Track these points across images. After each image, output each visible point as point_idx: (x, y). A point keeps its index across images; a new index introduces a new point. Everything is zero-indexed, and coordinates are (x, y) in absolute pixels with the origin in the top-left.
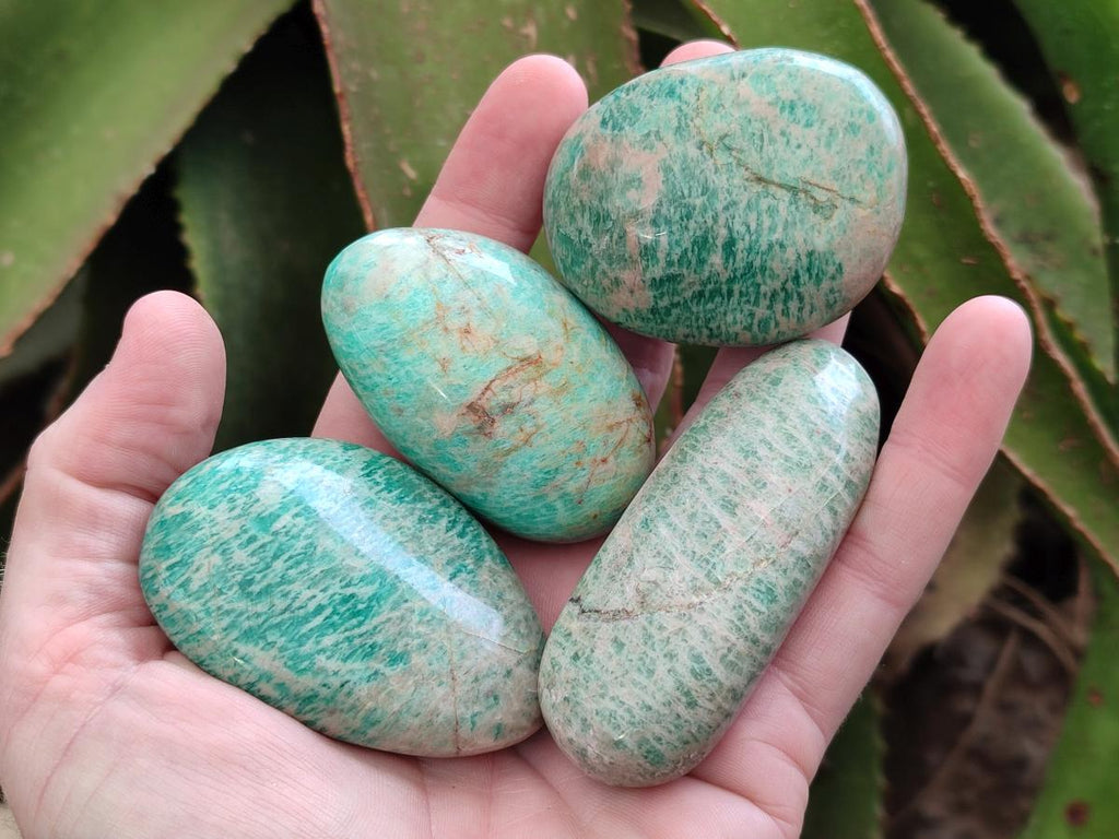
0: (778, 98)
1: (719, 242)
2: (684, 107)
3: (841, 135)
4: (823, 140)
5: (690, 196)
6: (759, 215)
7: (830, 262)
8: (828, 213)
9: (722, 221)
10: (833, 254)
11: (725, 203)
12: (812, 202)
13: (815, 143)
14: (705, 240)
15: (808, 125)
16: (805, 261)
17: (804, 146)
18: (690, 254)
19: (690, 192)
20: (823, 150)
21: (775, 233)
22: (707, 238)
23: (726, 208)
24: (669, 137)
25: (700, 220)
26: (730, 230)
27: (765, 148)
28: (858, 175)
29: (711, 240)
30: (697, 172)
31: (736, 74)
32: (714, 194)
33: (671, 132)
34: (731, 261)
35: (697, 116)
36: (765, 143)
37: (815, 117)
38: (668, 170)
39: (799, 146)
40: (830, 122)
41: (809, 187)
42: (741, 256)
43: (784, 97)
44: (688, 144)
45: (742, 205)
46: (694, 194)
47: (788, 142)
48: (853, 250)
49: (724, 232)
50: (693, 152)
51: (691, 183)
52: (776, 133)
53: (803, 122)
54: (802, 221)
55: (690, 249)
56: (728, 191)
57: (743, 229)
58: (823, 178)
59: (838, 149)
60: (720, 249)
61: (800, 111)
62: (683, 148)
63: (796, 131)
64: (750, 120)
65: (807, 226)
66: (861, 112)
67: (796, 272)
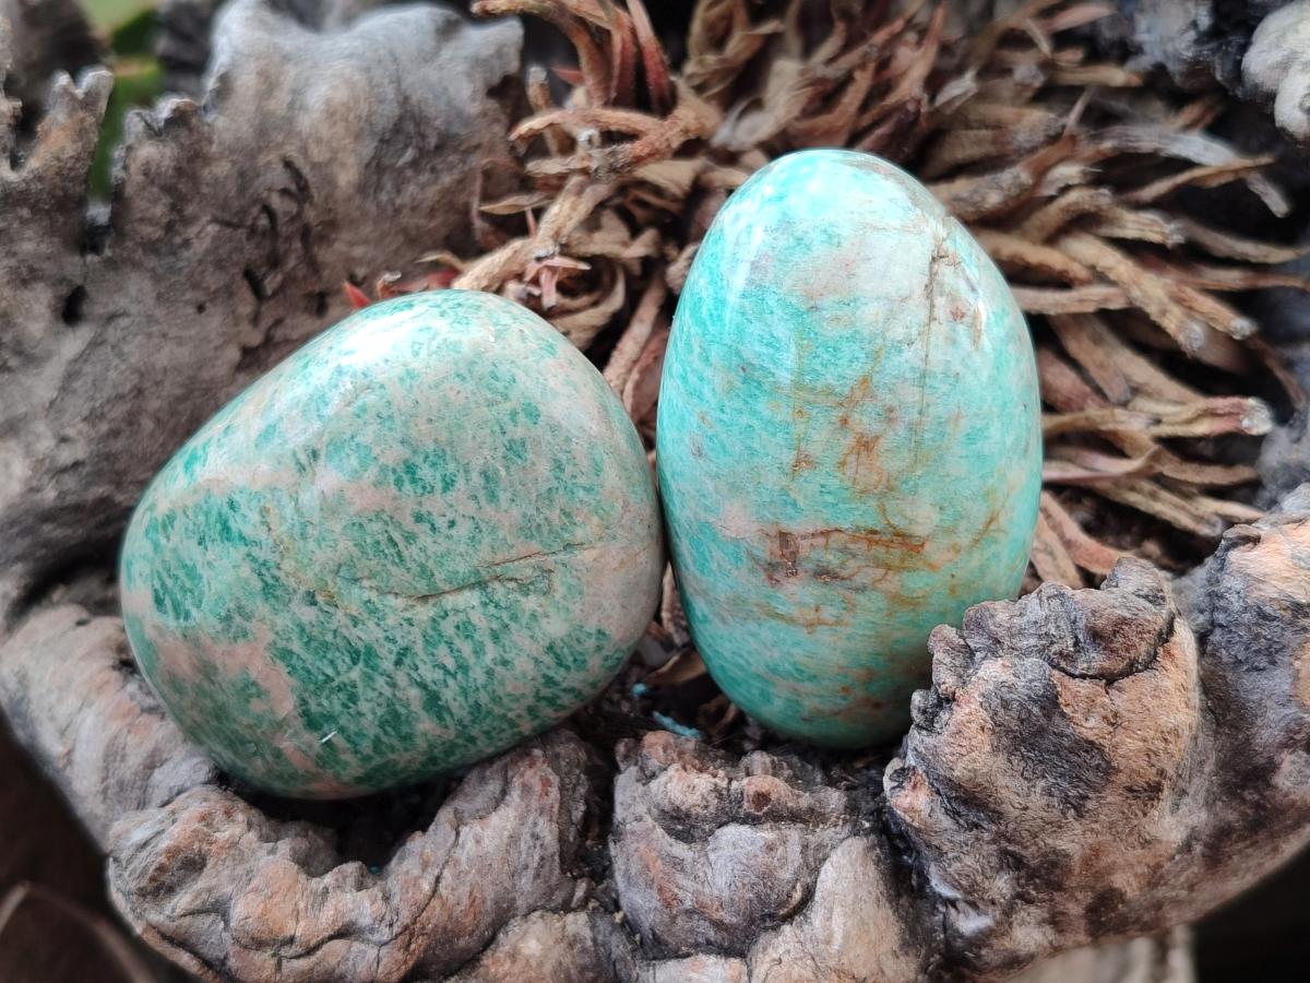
0: (383, 469)
1: (416, 706)
2: (255, 552)
3: (503, 473)
4: (481, 494)
5: (338, 673)
6: (450, 644)
7: (583, 637)
8: (542, 585)
9: (401, 678)
10: (582, 627)
11: (393, 657)
12: (512, 585)
13: (472, 505)
14: (396, 715)
15: (448, 484)
16: (548, 660)
17: (459, 520)
18: (385, 739)
19: (335, 668)
20: (488, 509)
21: (485, 653)
22: (396, 711)
23: (398, 663)
24: (261, 608)
25: (371, 694)
26: (423, 686)
27: (406, 553)
28: (558, 511)
29: (402, 711)
30: (329, 637)
31: (303, 458)
32: (370, 652)
33: (259, 600)
34: (447, 717)
35: (282, 557)
36: (401, 545)
37: (452, 467)
38: (285, 655)
39: (452, 524)
40: (477, 464)
41: (498, 569)
42: (457, 704)
43: (391, 464)
44: (293, 606)
45: (419, 647)
46: (342, 668)
47: (433, 528)
48: (606, 604)
49: (414, 693)
50: (308, 614)
51: (329, 656)
52: (409, 523)
53: (439, 486)
54: (514, 618)
55: (382, 734)
56: (387, 638)
57: (439, 675)
58: (512, 546)
59: (509, 495)
60: (422, 713)
61: (425, 472)
62: (288, 616)
63: (435, 505)
64: (361, 525)
65: (524, 621)
66: (514, 414)
67: (545, 676)
